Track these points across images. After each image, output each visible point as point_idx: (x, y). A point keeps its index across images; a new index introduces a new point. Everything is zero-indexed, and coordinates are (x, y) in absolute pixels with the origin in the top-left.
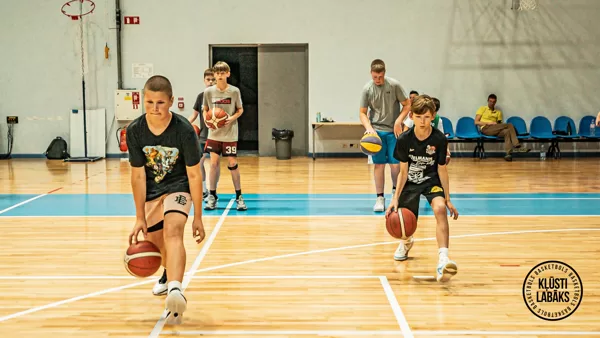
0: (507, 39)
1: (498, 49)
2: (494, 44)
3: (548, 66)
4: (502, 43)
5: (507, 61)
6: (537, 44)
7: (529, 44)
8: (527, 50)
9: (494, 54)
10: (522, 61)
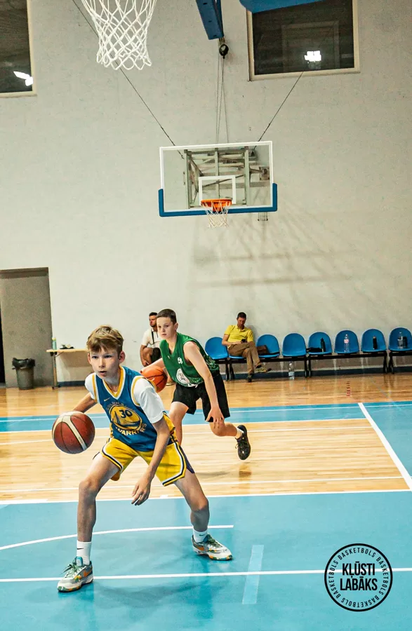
0: (256, 252)
1: (246, 263)
2: (242, 258)
3: (300, 279)
4: (251, 257)
5: (256, 276)
6: (288, 256)
7: (279, 256)
8: (277, 263)
9: (243, 269)
10: (272, 275)
